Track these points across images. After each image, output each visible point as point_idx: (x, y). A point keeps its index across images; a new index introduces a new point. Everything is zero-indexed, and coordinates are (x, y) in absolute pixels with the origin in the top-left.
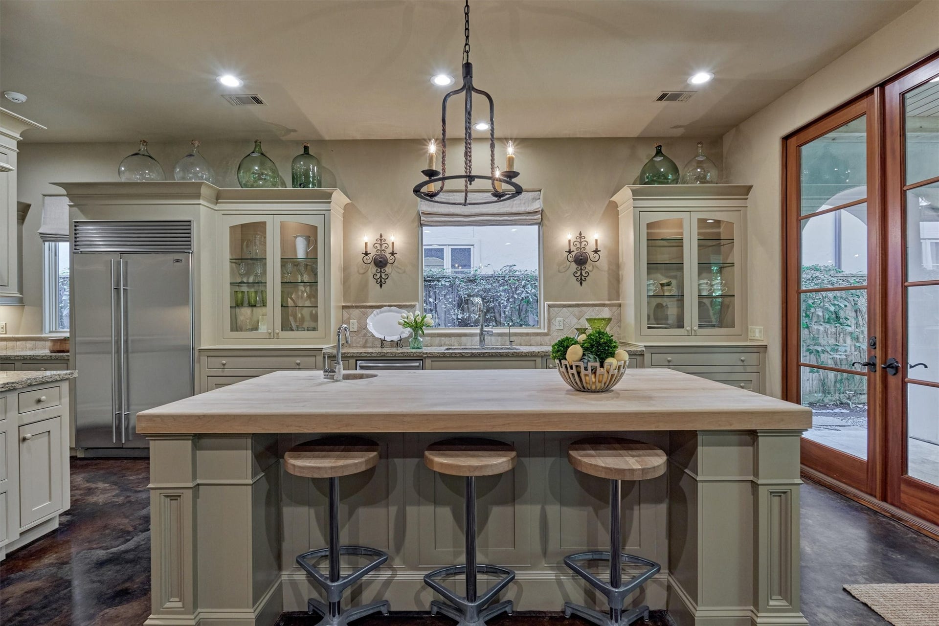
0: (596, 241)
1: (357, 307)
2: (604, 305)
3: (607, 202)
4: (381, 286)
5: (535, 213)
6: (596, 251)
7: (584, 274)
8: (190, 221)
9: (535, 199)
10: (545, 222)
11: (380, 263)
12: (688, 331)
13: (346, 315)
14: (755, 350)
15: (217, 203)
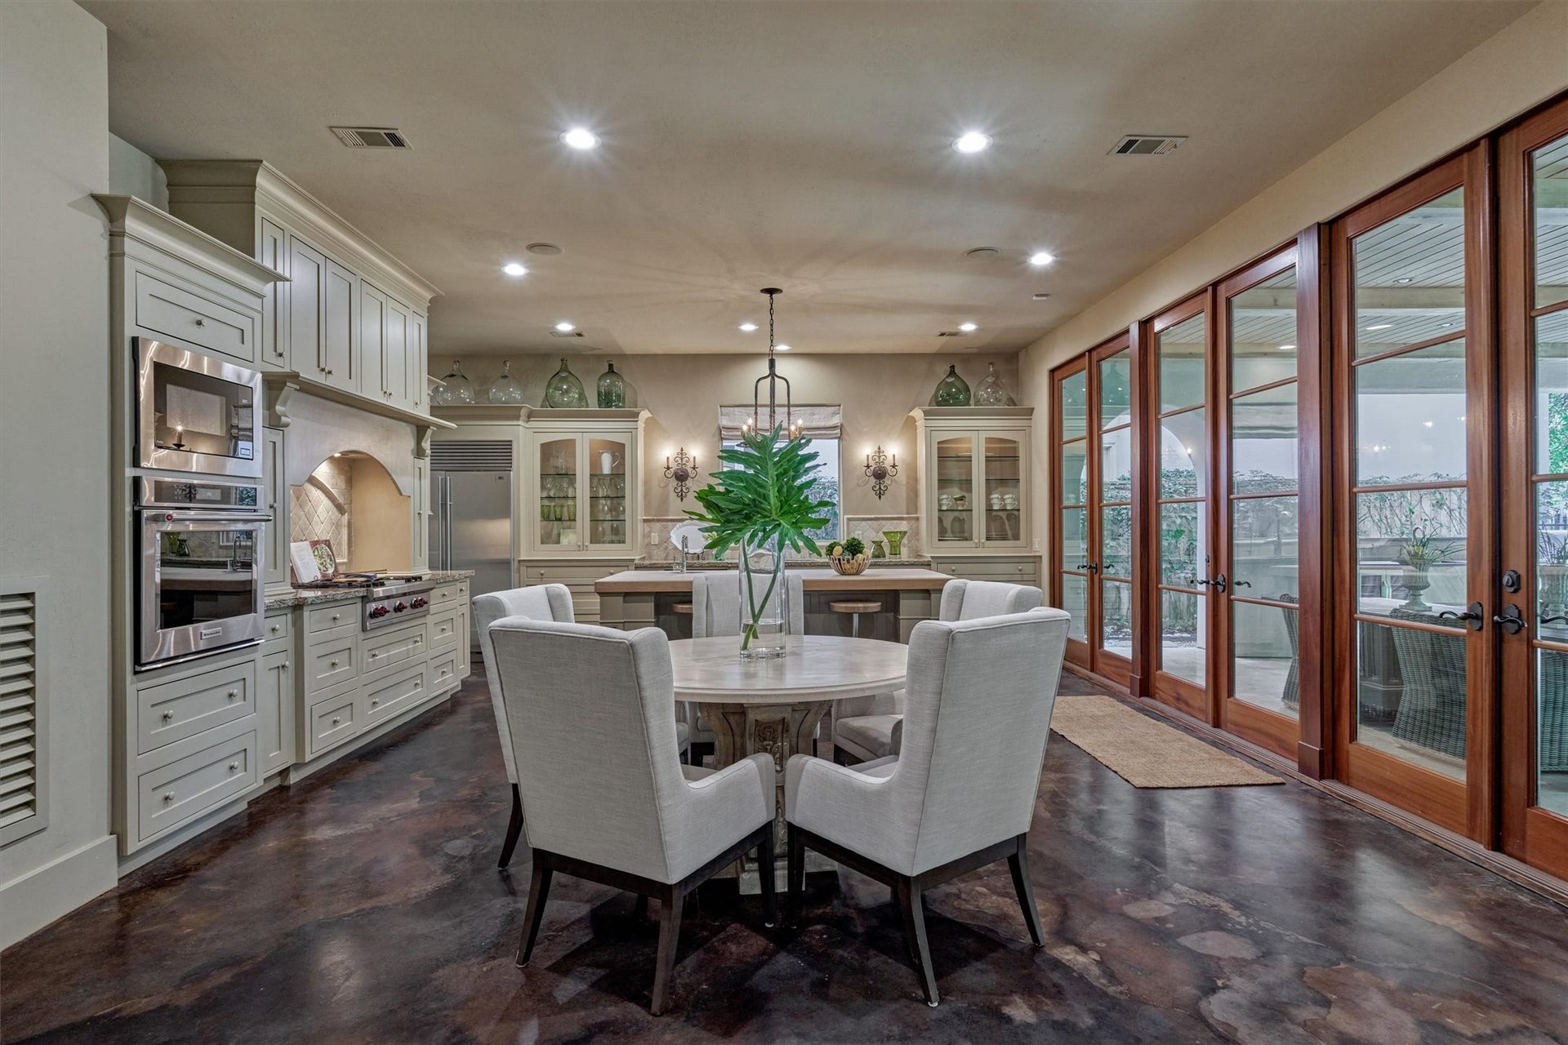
0: (894, 456)
1: (658, 520)
2: (902, 519)
3: (905, 418)
4: (682, 500)
5: (835, 427)
6: (894, 466)
7: (882, 487)
8: (511, 441)
9: (834, 414)
10: (844, 436)
11: (681, 477)
12: (976, 543)
13: (647, 529)
14: (1031, 560)
15: (528, 421)
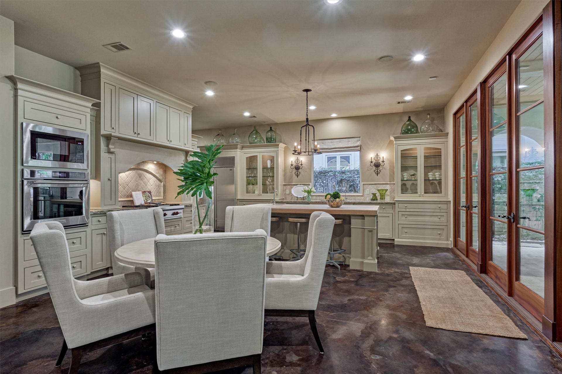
0: (383, 157)
1: (289, 185)
2: (387, 184)
3: (389, 141)
4: (297, 177)
5: (358, 146)
6: (383, 162)
7: (378, 171)
8: (234, 157)
9: (358, 141)
10: (362, 150)
11: (297, 168)
12: (419, 195)
13: (285, 188)
14: (445, 203)
15: (242, 149)
